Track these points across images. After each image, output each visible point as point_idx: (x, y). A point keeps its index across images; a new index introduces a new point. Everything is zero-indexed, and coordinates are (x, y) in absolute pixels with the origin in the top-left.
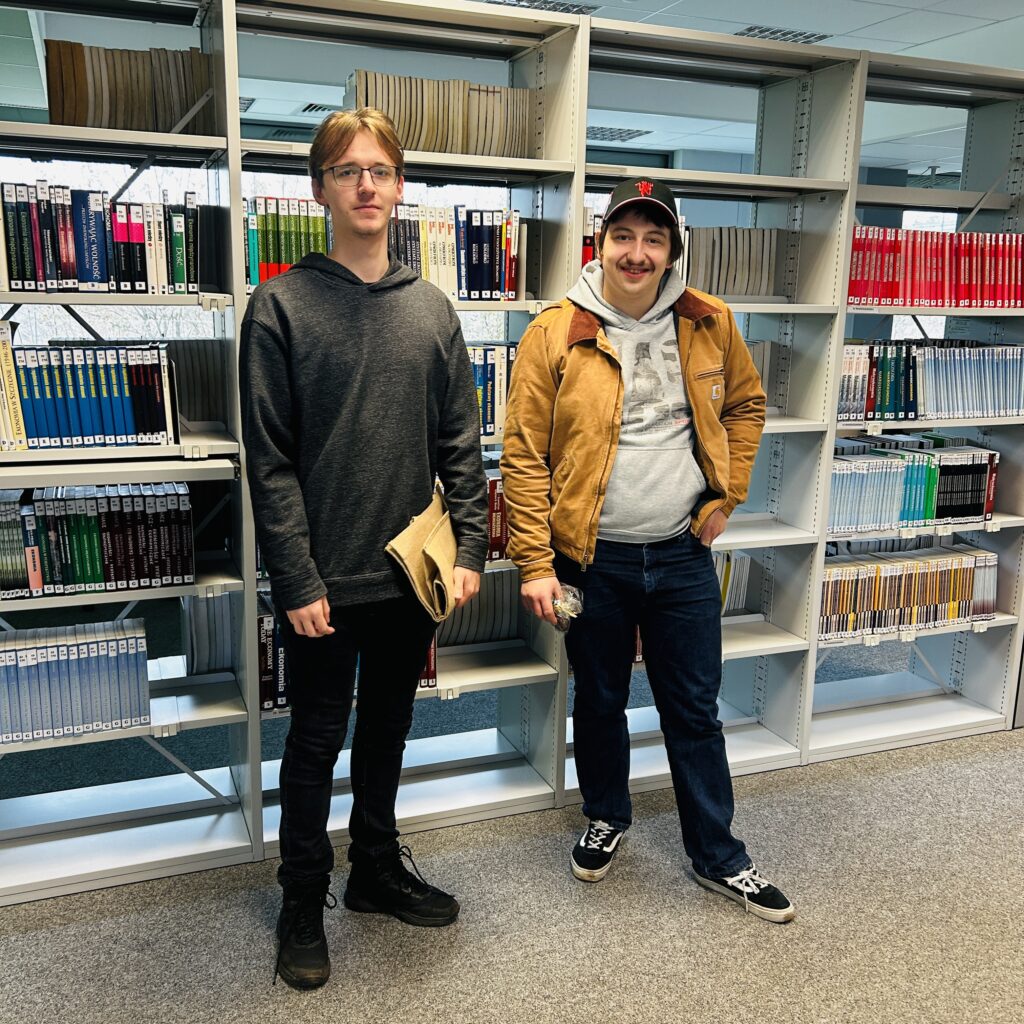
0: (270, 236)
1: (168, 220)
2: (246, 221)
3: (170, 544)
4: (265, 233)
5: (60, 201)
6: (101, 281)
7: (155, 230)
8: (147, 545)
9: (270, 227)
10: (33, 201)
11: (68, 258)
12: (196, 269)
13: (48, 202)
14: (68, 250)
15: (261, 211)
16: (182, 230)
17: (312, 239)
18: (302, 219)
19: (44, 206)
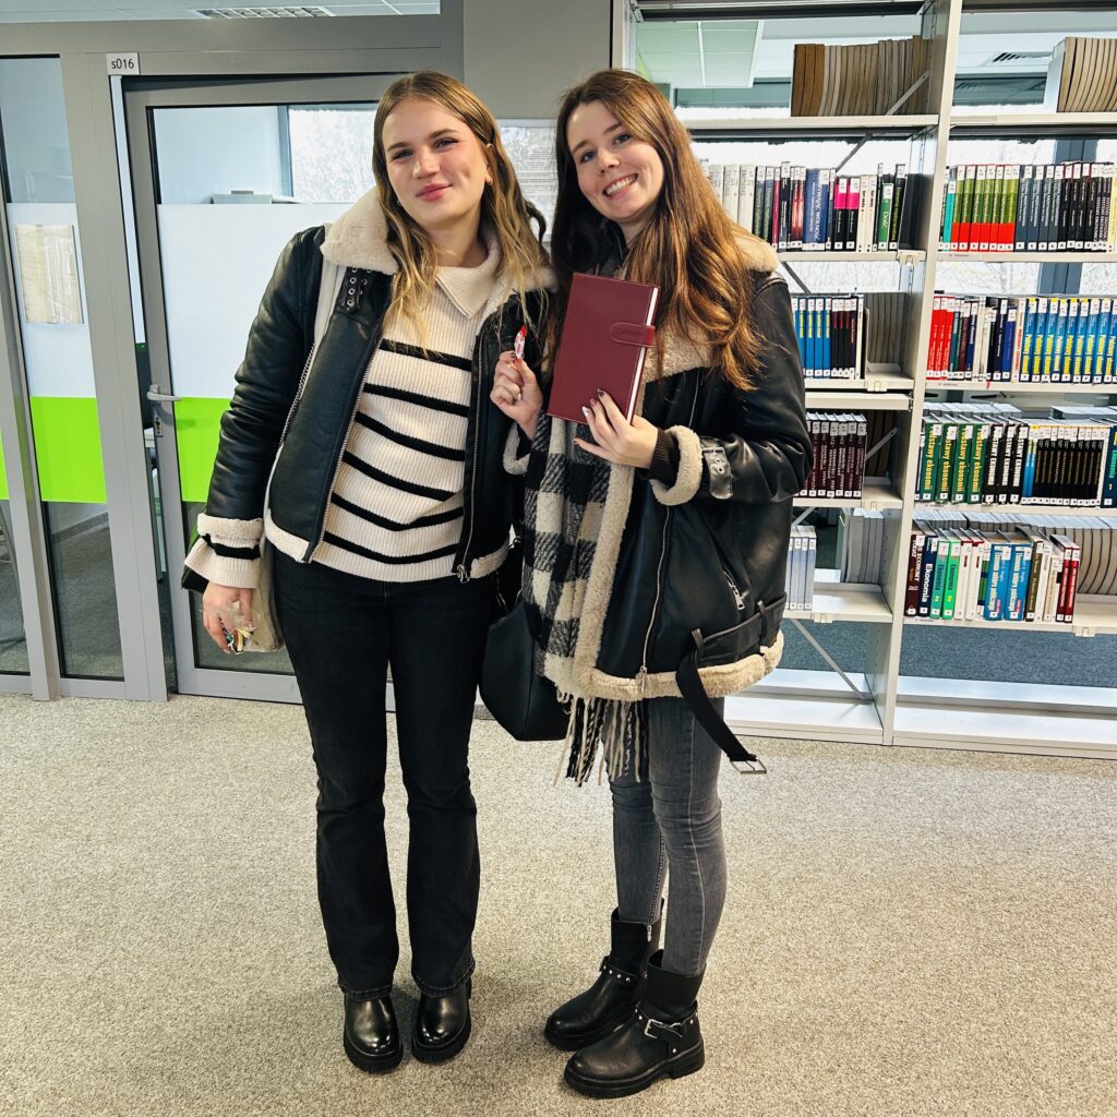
0: (966, 199)
1: (880, 189)
2: (947, 186)
3: (846, 463)
4: (962, 196)
5: (797, 178)
6: (819, 242)
7: (868, 198)
8: (828, 463)
9: (967, 191)
10: (778, 179)
11: (797, 223)
12: (897, 230)
13: (789, 179)
14: (798, 218)
15: (961, 177)
16: (891, 197)
17: (1004, 200)
18: (997, 182)
19: (785, 183)
